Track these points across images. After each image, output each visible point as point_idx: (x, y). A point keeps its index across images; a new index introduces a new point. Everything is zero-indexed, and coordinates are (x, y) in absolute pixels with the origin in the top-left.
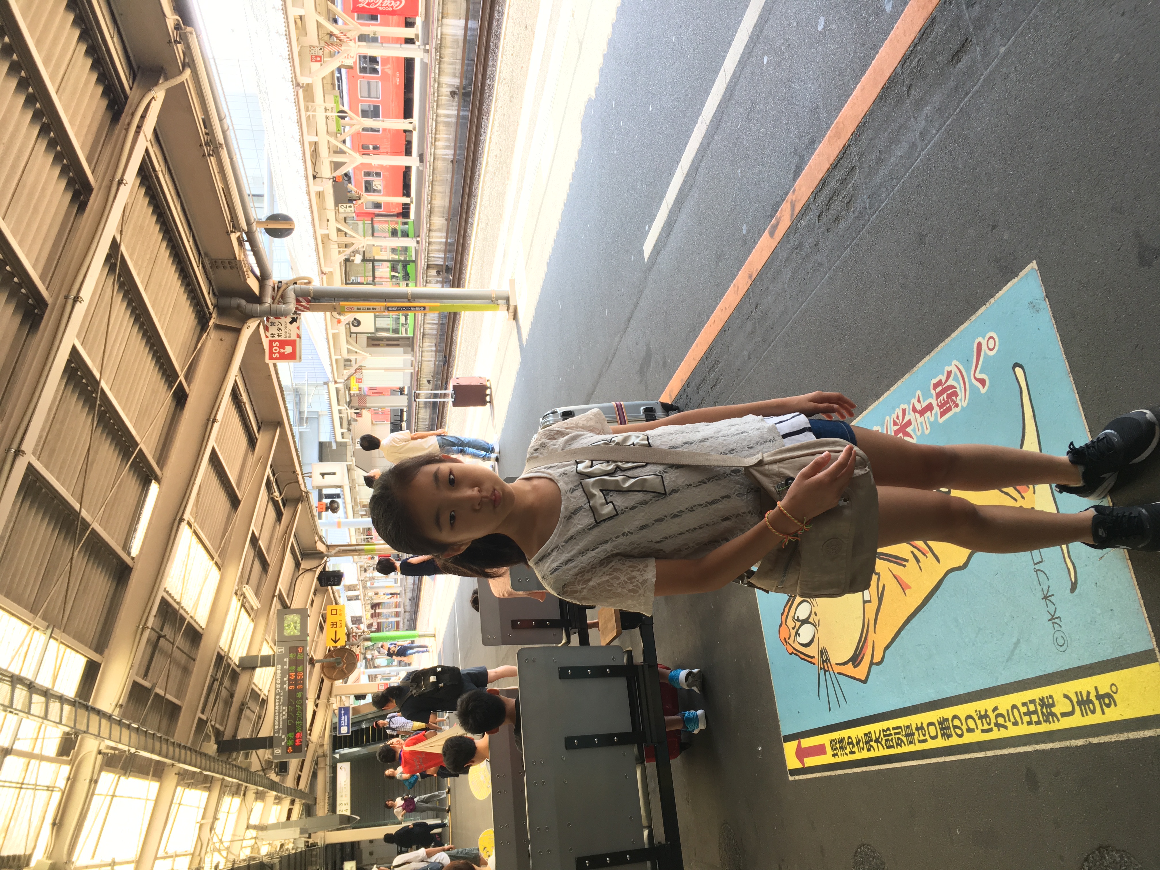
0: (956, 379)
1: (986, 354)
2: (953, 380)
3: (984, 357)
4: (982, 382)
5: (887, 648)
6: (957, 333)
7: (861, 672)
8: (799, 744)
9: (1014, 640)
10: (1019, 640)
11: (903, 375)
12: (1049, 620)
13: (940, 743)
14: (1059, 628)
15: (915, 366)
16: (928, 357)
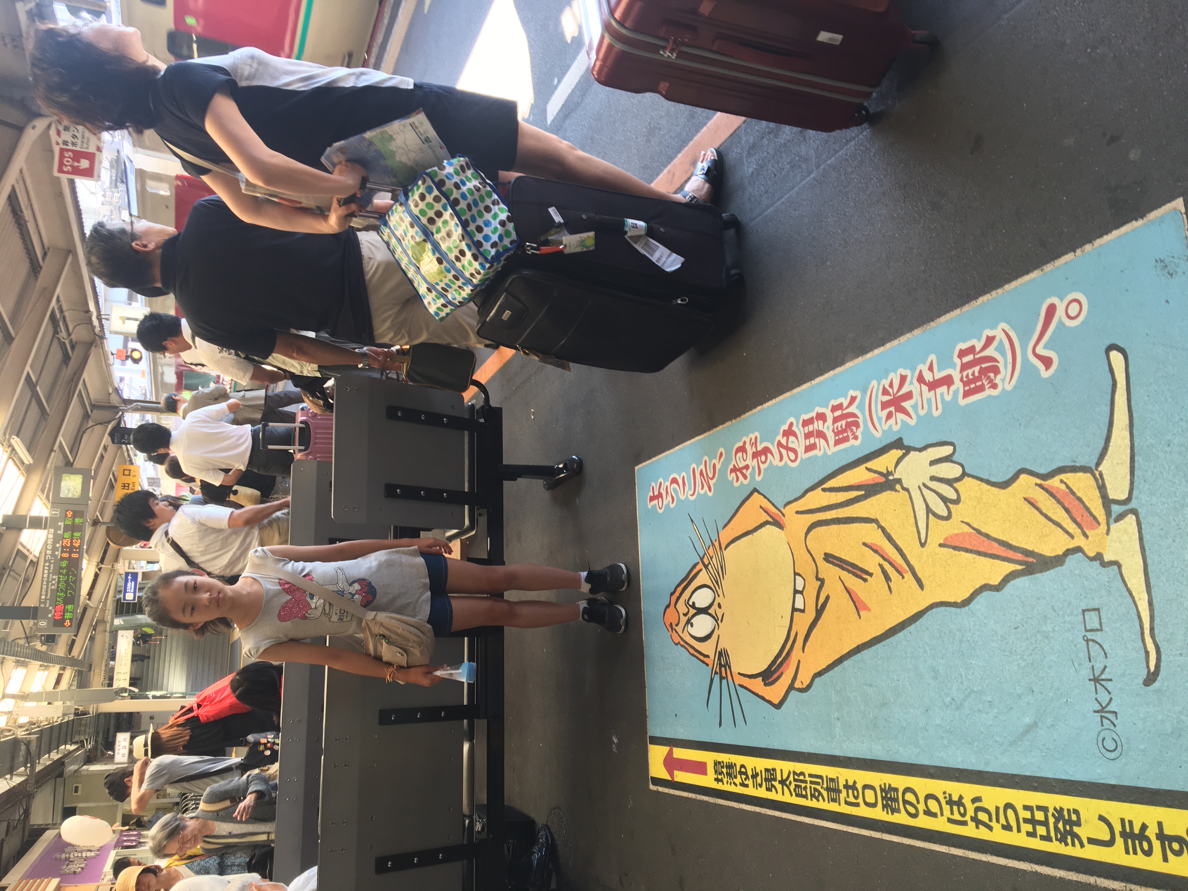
0: (1000, 349)
1: (1060, 322)
2: (996, 349)
3: (1057, 327)
4: (1047, 362)
5: (819, 674)
6: (1014, 284)
7: (775, 693)
8: (670, 753)
9: (1027, 720)
10: (1035, 724)
11: (910, 329)
12: (1095, 712)
13: (879, 814)
14: (1112, 727)
15: (933, 320)
16: (957, 312)
